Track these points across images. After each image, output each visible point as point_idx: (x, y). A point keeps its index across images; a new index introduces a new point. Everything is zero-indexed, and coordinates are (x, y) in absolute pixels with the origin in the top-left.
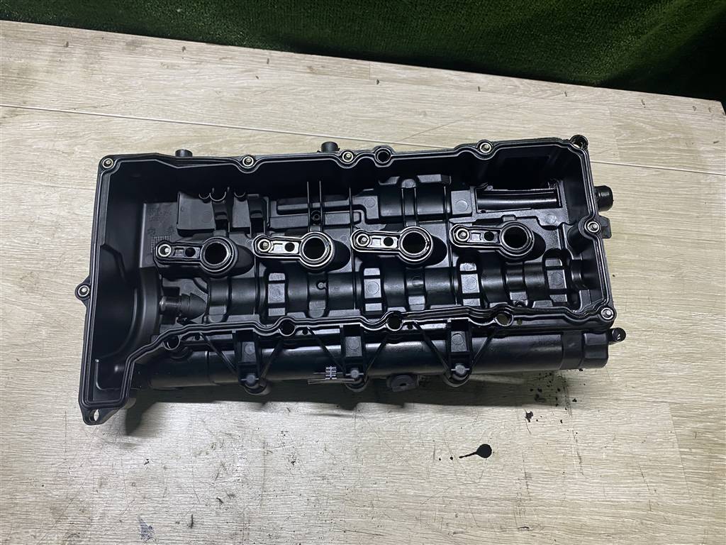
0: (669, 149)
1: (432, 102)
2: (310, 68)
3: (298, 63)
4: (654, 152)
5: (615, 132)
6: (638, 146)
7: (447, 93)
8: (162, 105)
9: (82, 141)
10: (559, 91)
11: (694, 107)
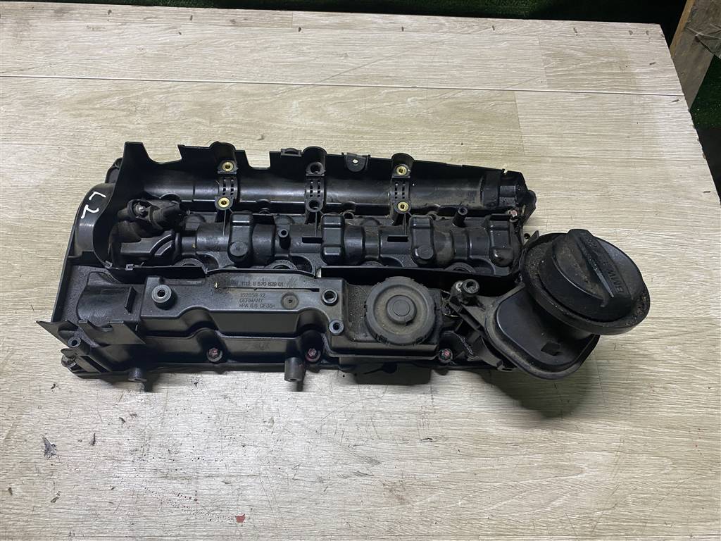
0: (600, 74)
1: (354, 45)
2: (233, 21)
3: (220, 18)
4: (585, 77)
5: (544, 60)
6: (567, 72)
7: (370, 35)
8: (86, 64)
9: (8, 101)
10: (487, 26)
11: (630, 31)
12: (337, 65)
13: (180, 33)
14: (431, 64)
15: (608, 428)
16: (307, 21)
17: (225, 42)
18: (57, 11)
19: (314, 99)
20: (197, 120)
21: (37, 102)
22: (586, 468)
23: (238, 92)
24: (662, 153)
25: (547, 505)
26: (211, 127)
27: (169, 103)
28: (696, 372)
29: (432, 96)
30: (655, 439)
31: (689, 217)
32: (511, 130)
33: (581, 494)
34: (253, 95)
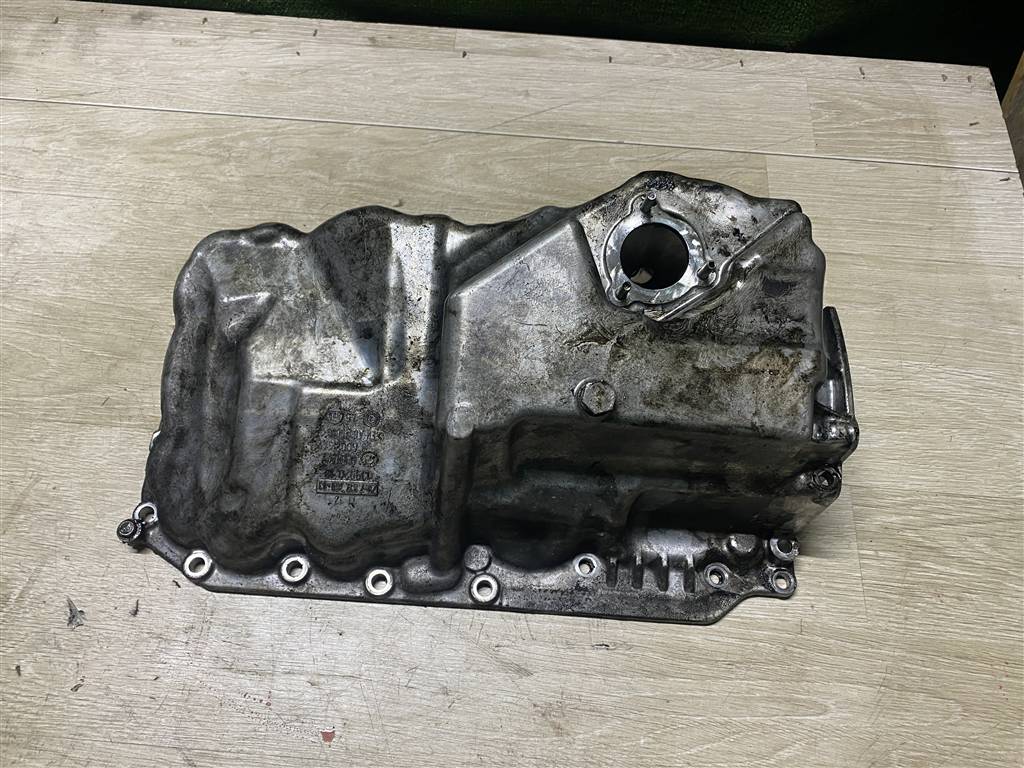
0: (896, 135)
1: (539, 79)
2: (372, 39)
3: (355, 34)
4: (872, 139)
5: (812, 112)
6: (847, 131)
7: (563, 67)
8: (167, 91)
9: (59, 136)
10: (732, 60)
11: (943, 76)
12: (513, 106)
13: (298, 53)
14: (646, 111)
15: (870, 650)
16: (476, 43)
17: (359, 69)
18: (134, 17)
19: (477, 153)
20: (312, 173)
21: (97, 140)
22: (832, 706)
23: (372, 138)
24: (978, 255)
25: (770, 755)
26: (330, 185)
27: (275, 148)
28: (1008, 578)
29: (645, 156)
30: (938, 672)
31: (1013, 350)
33: (821, 744)
34: (393, 143)
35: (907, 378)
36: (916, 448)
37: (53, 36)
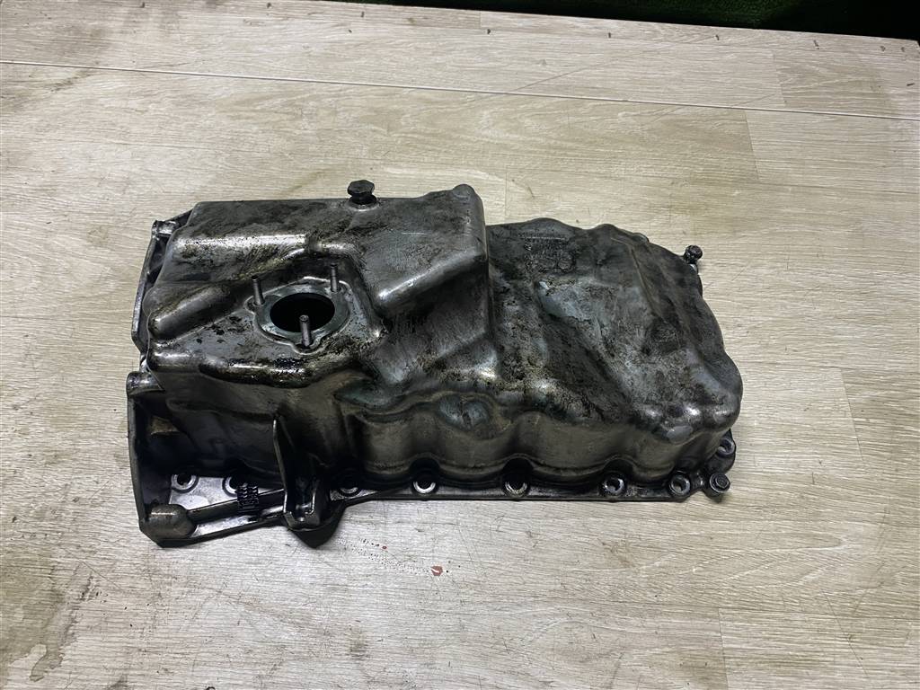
0: (848, 94)
1: (552, 51)
2: (410, 20)
3: (396, 15)
4: (829, 97)
5: (779, 76)
6: (809, 90)
7: (571, 41)
8: (243, 61)
9: (158, 99)
10: (709, 34)
11: (882, 47)
12: (534, 72)
13: (350, 31)
14: (644, 75)
15: (870, 495)
16: (497, 22)
17: (403, 43)
18: (209, 2)
19: (508, 109)
20: (374, 127)
21: (190, 101)
22: (845, 540)
23: (420, 99)
25: (797, 579)
26: (390, 136)
27: (340, 107)
29: (646, 111)
32: (742, 153)
33: (838, 569)
34: (437, 102)
35: (878, 283)
36: (891, 338)
37: (142, 18)
